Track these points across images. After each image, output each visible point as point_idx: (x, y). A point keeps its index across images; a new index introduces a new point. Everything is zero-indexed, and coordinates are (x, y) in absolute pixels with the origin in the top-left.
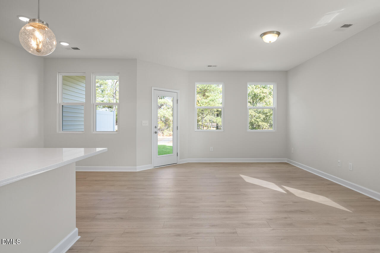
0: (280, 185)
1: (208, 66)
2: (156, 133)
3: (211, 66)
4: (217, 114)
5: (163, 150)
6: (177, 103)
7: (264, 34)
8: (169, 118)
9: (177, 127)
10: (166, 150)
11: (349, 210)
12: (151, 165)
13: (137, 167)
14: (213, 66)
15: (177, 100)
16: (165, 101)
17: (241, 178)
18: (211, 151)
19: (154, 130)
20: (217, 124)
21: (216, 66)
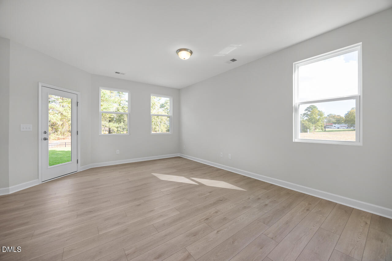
0: (188, 177)
1: (116, 72)
2: (45, 139)
3: (119, 73)
4: (110, 120)
5: (53, 156)
6: (77, 106)
7: (180, 50)
8: (57, 122)
9: (77, 131)
10: (56, 156)
11: (244, 189)
12: (38, 180)
13: (10, 188)
14: (121, 74)
15: (77, 103)
16: (53, 106)
17: (155, 177)
18: (117, 153)
19: (42, 136)
20: (109, 129)
21: (123, 74)
